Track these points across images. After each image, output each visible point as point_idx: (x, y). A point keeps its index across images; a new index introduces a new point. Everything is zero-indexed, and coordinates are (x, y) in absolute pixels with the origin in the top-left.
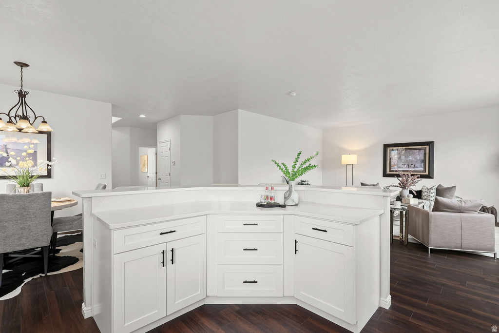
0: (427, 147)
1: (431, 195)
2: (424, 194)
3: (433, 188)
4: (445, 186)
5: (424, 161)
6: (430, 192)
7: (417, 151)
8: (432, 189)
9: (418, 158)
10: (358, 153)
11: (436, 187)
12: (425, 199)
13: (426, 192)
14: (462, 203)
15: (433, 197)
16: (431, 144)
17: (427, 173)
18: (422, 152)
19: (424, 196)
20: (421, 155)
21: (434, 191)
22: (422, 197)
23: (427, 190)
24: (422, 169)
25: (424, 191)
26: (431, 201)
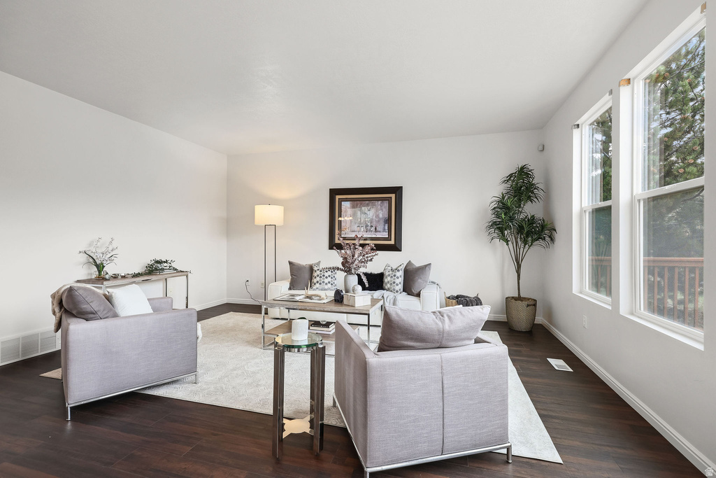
0: (393, 196)
1: (397, 281)
2: (386, 280)
3: (400, 268)
4: (417, 264)
5: (388, 221)
6: (395, 276)
7: (379, 202)
8: (398, 271)
9: (381, 216)
10: (286, 204)
11: (403, 267)
12: (388, 290)
13: (389, 275)
14: (443, 322)
15: (400, 285)
16: (397, 191)
17: (392, 242)
18: (386, 204)
19: (386, 284)
20: (384, 210)
21: (401, 273)
22: (384, 285)
23: (391, 272)
24: (386, 235)
25: (387, 273)
26: (397, 292)
